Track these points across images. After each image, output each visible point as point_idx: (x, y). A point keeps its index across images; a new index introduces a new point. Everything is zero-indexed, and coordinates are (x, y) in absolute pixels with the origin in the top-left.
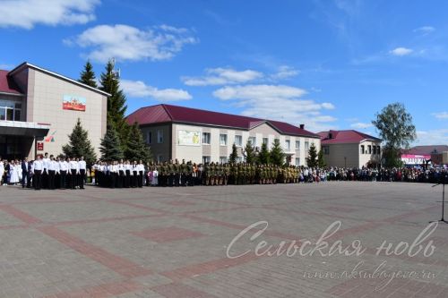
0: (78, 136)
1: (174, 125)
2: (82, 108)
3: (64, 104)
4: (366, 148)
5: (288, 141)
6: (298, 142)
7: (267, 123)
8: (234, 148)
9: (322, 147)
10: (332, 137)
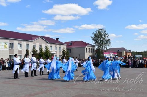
4: (88, 50)
5: (51, 47)
6: (56, 47)
7: (41, 37)
9: (67, 49)
10: (72, 45)
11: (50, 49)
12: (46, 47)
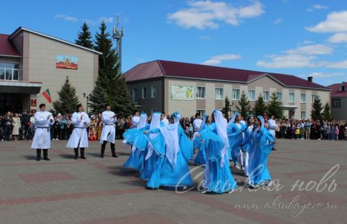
0: (67, 93)
1: (165, 80)
2: (74, 66)
3: (57, 63)
5: (292, 94)
6: (303, 95)
7: (267, 76)
8: (227, 102)
10: (345, 89)
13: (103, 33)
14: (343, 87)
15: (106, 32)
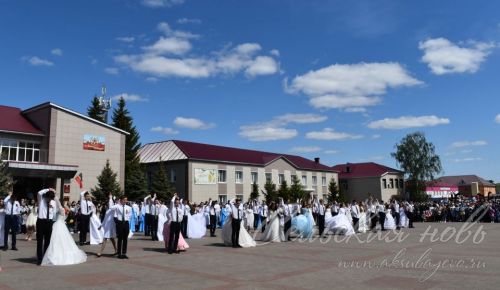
0: (108, 177)
1: (190, 163)
2: (101, 147)
3: (84, 144)
4: (388, 182)
5: (304, 177)
6: (314, 178)
7: (282, 158)
8: (255, 187)
10: (350, 171)
11: (302, 182)
12: (294, 178)
13: (121, 109)
14: (348, 169)
15: (124, 109)
